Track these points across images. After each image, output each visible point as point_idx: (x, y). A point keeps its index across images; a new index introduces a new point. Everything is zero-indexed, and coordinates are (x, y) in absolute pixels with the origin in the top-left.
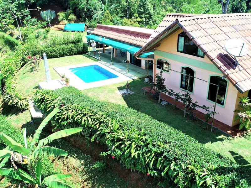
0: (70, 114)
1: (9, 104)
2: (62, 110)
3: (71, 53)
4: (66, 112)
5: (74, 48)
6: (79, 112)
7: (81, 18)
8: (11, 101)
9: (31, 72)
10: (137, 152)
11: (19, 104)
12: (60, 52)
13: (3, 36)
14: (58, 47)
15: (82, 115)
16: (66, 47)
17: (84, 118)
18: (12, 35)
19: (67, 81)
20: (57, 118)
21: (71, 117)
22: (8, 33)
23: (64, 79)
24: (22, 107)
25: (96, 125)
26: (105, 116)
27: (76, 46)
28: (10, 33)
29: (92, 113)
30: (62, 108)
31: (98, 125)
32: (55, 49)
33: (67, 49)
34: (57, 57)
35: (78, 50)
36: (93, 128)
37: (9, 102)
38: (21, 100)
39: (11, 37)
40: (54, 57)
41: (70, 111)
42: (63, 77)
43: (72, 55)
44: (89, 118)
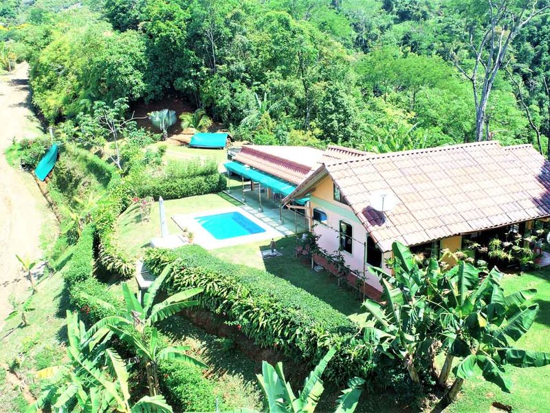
0: (192, 280)
1: (108, 268)
2: (183, 275)
3: (199, 191)
4: (186, 277)
5: (205, 184)
6: (204, 277)
7: (222, 122)
8: (111, 264)
9: (137, 222)
10: (266, 321)
11: (123, 268)
12: (182, 190)
13: (86, 157)
14: (179, 181)
15: (207, 281)
16: (191, 183)
17: (210, 285)
18: (99, 154)
19: (191, 236)
20: (175, 284)
21: (193, 283)
22: (94, 150)
23: (187, 234)
24: (126, 273)
25: (223, 293)
26: (234, 281)
27: (208, 180)
28: (97, 151)
29: (220, 278)
30: (182, 272)
31: (225, 294)
32: (174, 185)
33: (192, 185)
34: (176, 197)
35: (210, 186)
36: (220, 296)
37: (108, 265)
38: (125, 262)
39: (98, 158)
40: (172, 198)
41: (193, 276)
42: (185, 231)
43: (201, 194)
44: (215, 284)
